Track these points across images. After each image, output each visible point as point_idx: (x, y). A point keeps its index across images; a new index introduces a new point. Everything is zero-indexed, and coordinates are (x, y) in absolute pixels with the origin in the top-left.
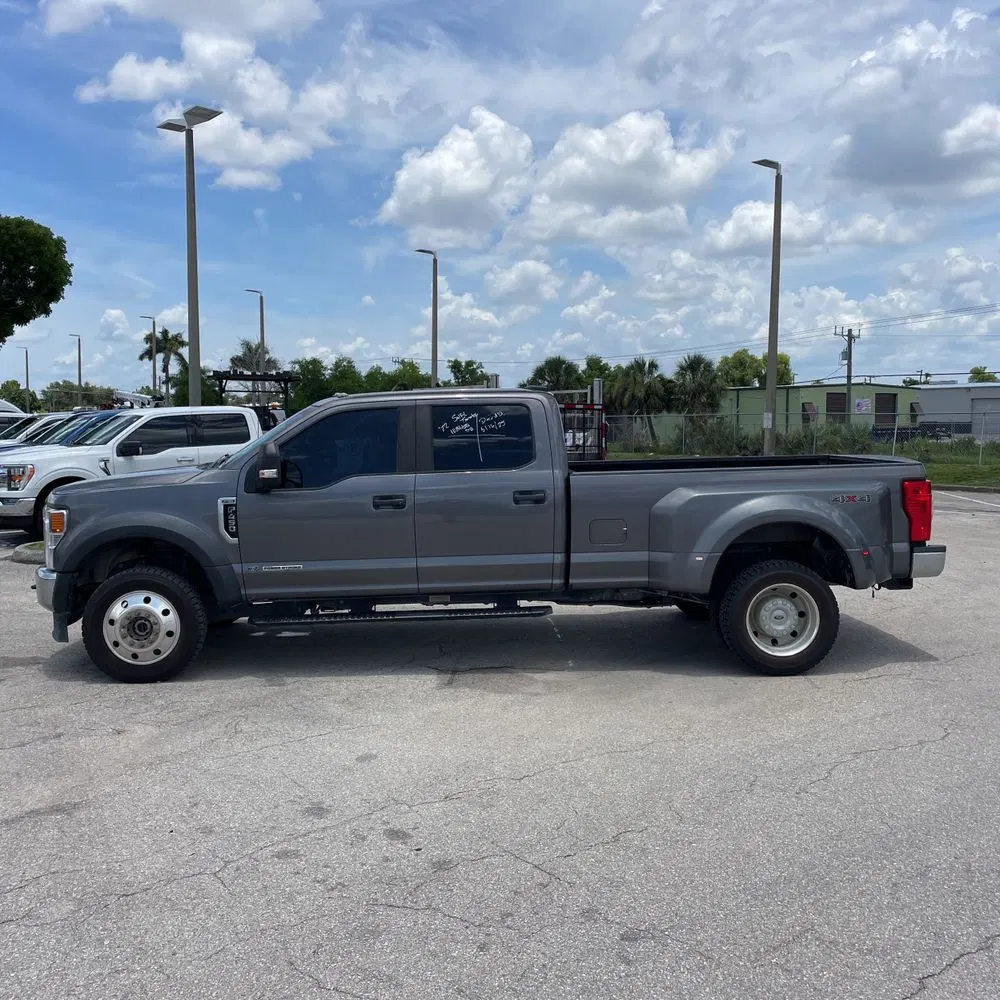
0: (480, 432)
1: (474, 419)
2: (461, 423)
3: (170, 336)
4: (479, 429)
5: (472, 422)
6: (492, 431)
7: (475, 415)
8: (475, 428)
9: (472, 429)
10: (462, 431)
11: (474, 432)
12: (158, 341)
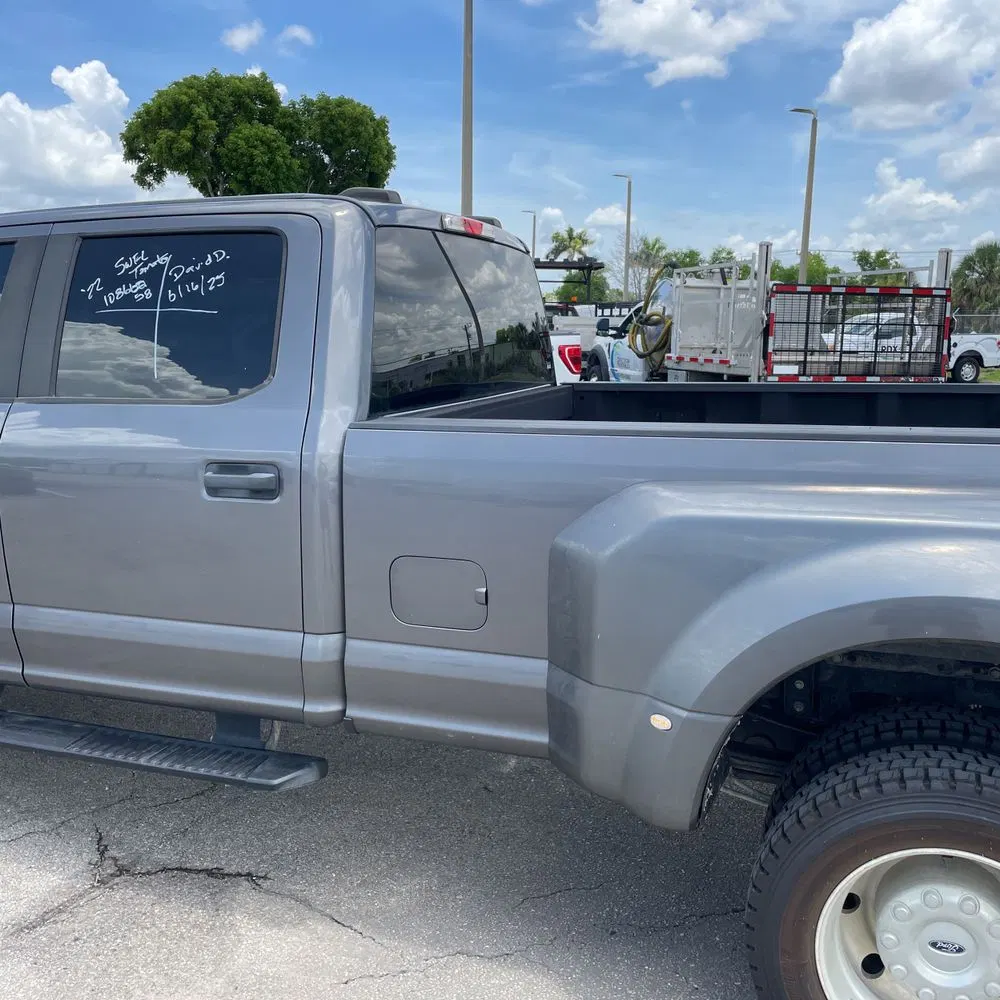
0: (166, 303)
1: (160, 267)
2: (129, 279)
3: (575, 234)
4: (165, 294)
5: (152, 278)
6: (191, 299)
7: (164, 259)
8: (155, 293)
9: (148, 294)
10: (128, 299)
11: (152, 303)
12: (563, 240)
